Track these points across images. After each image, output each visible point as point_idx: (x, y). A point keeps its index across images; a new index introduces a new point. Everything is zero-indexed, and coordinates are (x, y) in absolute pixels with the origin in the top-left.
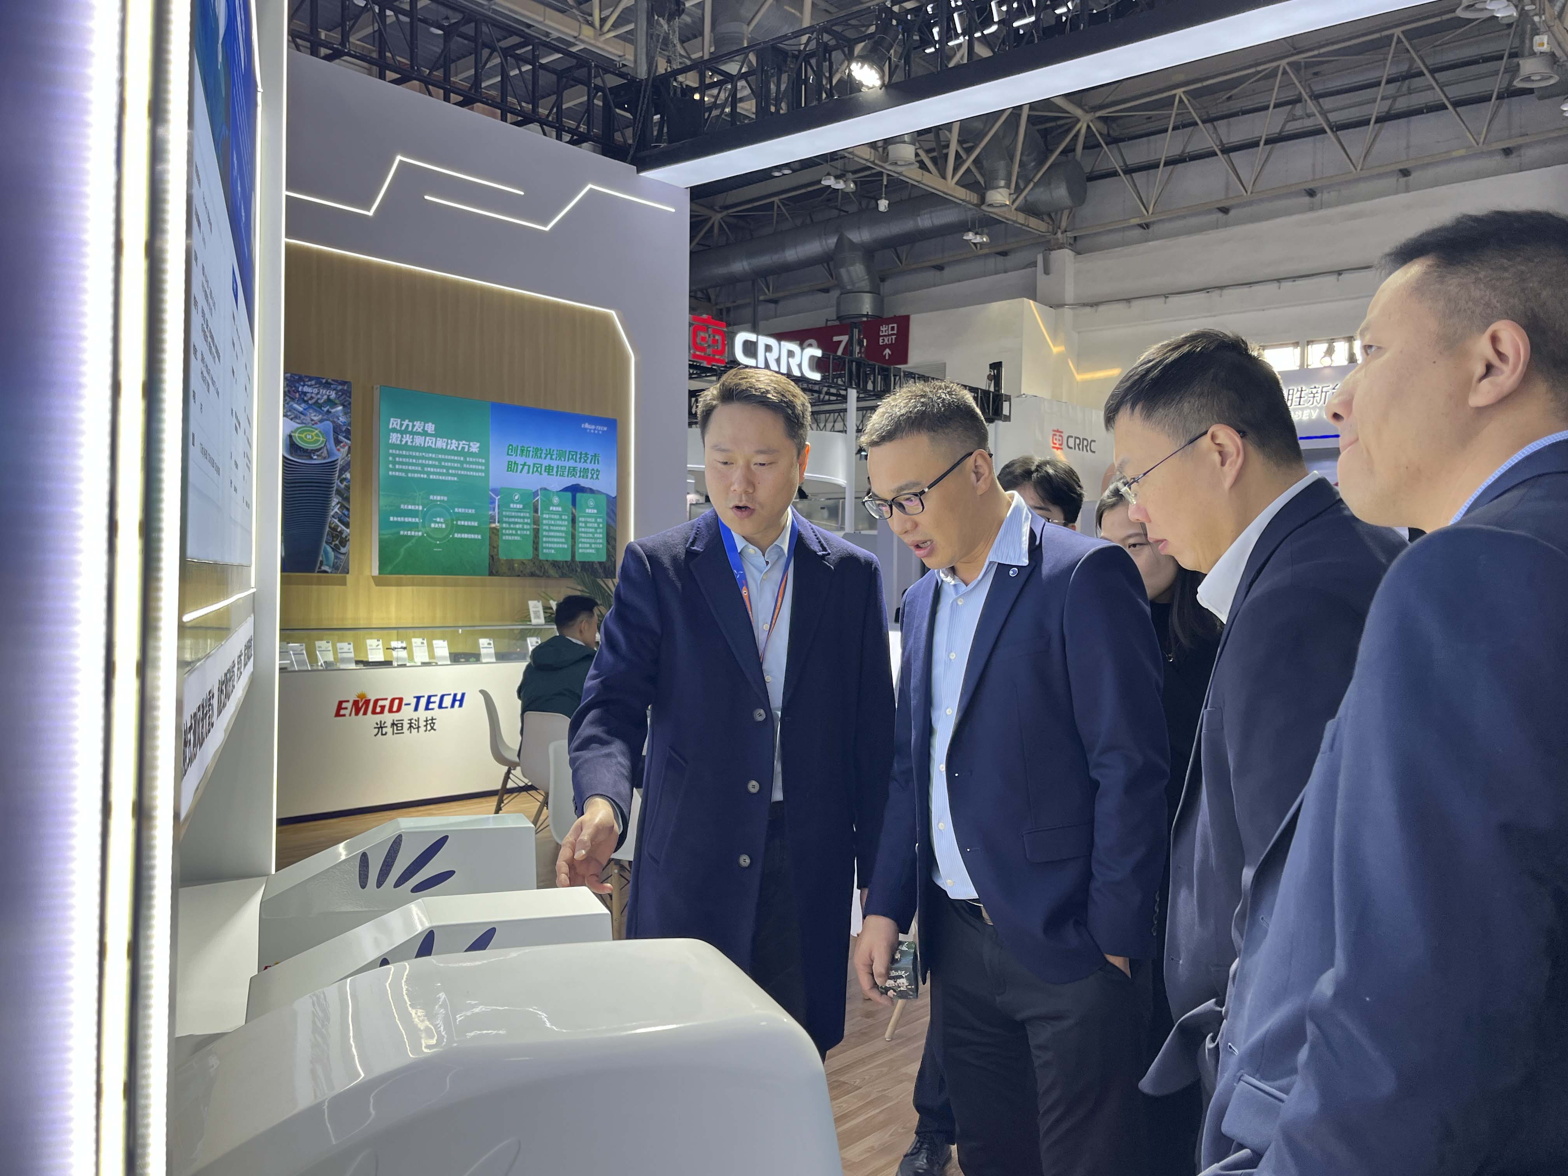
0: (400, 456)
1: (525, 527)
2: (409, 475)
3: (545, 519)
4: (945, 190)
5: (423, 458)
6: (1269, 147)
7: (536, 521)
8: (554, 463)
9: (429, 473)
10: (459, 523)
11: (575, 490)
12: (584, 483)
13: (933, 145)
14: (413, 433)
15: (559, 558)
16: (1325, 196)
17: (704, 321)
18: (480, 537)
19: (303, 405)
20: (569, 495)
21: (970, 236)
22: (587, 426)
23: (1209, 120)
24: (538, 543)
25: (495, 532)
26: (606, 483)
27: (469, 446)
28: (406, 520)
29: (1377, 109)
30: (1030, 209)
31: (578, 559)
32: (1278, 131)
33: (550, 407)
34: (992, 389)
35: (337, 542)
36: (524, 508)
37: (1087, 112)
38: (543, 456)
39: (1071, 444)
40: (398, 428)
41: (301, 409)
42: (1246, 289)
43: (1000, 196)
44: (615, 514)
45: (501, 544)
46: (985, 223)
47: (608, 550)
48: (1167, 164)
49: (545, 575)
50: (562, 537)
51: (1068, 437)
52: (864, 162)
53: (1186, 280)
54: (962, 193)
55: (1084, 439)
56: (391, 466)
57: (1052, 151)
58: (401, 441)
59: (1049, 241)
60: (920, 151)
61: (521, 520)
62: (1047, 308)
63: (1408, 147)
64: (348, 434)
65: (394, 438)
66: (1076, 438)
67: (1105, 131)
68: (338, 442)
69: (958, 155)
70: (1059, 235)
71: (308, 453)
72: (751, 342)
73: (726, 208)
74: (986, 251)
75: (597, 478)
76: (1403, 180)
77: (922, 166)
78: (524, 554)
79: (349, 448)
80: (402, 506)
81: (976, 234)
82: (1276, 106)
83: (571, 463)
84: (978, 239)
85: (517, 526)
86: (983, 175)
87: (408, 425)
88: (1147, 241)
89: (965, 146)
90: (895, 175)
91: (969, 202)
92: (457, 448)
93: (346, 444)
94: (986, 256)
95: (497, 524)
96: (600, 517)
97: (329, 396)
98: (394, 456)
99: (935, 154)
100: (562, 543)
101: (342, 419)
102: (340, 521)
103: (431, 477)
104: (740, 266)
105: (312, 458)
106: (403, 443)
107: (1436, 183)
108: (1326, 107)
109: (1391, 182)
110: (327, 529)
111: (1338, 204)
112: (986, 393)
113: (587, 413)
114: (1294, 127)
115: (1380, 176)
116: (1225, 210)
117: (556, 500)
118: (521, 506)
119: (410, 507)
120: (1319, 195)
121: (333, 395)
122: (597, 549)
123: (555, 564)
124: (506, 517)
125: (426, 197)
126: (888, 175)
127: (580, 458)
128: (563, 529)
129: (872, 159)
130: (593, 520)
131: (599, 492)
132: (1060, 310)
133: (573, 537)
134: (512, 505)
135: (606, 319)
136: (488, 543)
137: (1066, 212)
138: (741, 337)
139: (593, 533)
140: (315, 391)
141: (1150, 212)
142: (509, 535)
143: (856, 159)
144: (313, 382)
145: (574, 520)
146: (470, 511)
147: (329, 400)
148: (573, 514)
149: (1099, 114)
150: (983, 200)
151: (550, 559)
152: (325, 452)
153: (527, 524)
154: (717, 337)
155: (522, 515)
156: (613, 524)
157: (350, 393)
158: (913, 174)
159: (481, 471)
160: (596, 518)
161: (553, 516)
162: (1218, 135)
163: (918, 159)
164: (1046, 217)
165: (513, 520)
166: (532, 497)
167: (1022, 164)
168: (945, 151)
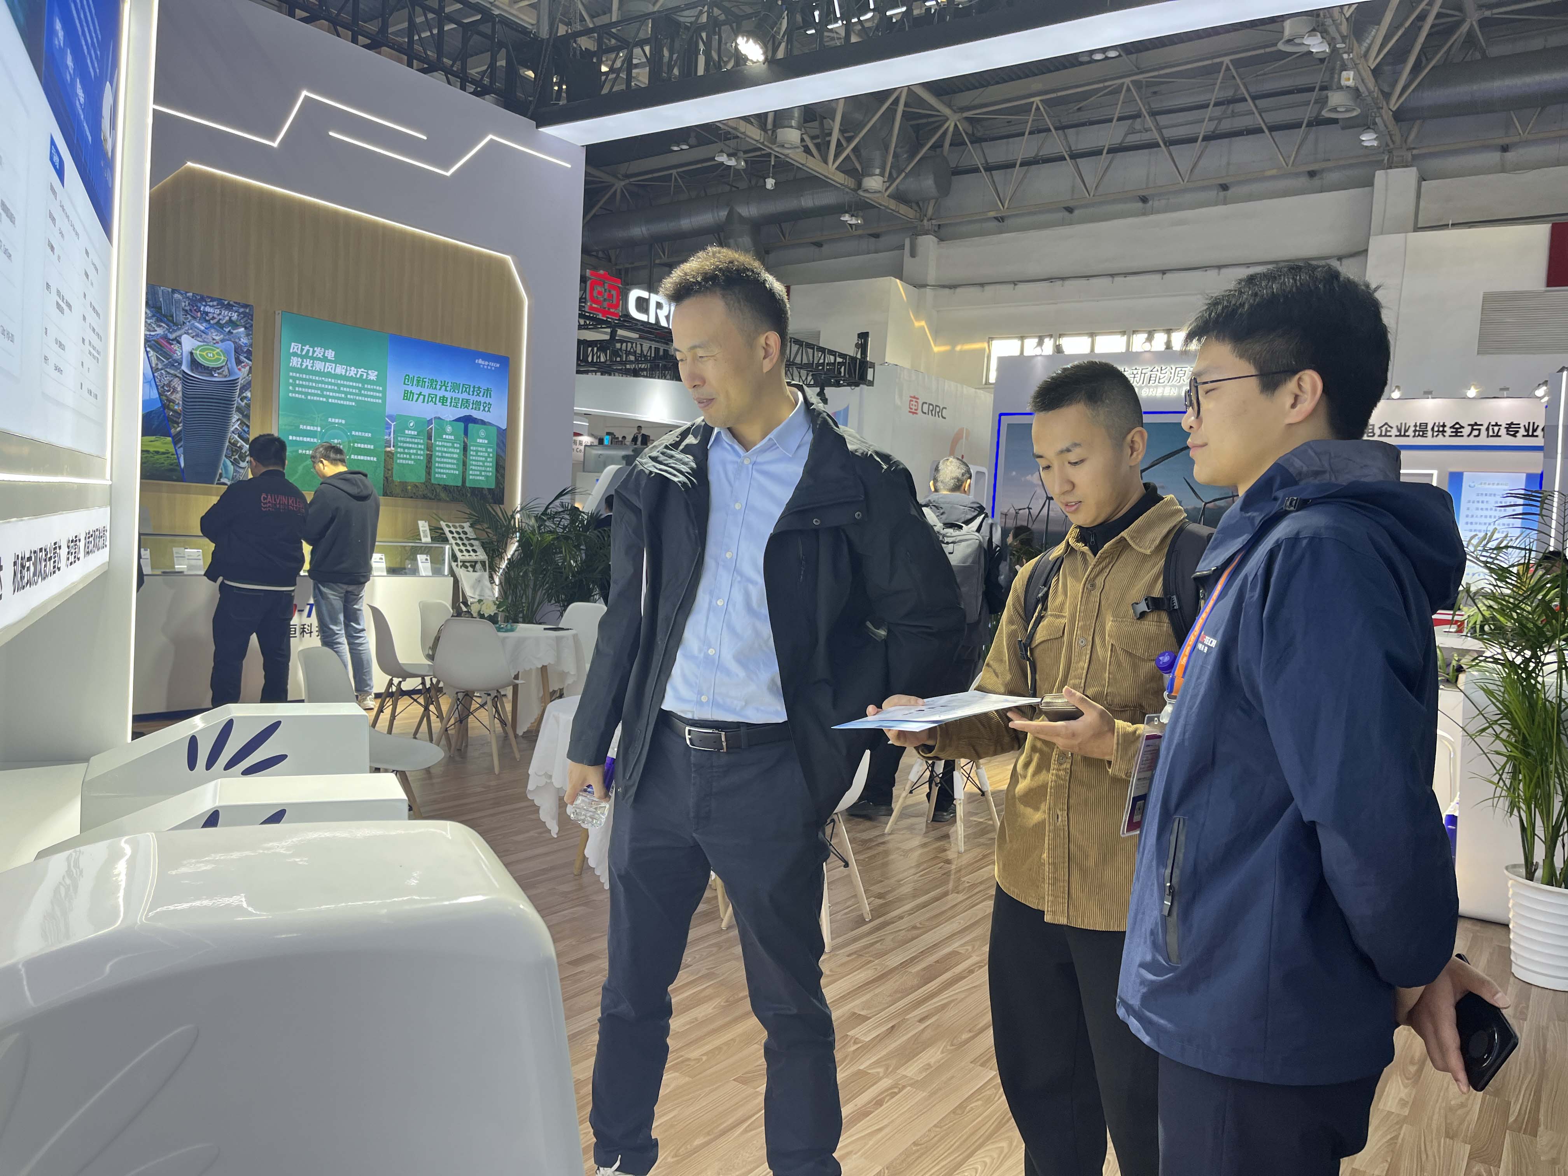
0: (300, 379)
1: (419, 452)
2: (309, 397)
3: (439, 446)
4: (827, 174)
5: (322, 382)
6: (1110, 155)
7: (430, 448)
8: (448, 395)
9: (328, 397)
10: (356, 445)
11: (467, 420)
12: (476, 414)
13: (817, 132)
14: (313, 358)
15: (451, 483)
16: (1154, 203)
17: (600, 276)
18: (375, 459)
19: (204, 325)
20: (462, 425)
21: (846, 218)
22: (480, 361)
23: (1061, 128)
24: (430, 468)
25: (390, 456)
26: (497, 416)
27: (368, 374)
28: (305, 439)
29: (1204, 129)
30: (900, 197)
31: (468, 484)
32: (1119, 142)
33: (446, 342)
34: (859, 356)
35: (237, 457)
36: (418, 435)
37: (955, 112)
38: (438, 387)
39: (925, 410)
40: (299, 352)
41: (203, 328)
42: (1084, 282)
43: (874, 183)
44: (505, 445)
45: (395, 467)
46: (860, 207)
47: (497, 478)
48: (1022, 165)
49: (437, 498)
50: (453, 464)
51: (924, 403)
52: (754, 142)
53: (1034, 269)
54: (840, 178)
55: (937, 406)
56: (291, 388)
57: (922, 146)
58: (301, 365)
59: (916, 227)
60: (805, 137)
61: (416, 446)
62: (911, 287)
63: (1228, 164)
64: (249, 355)
65: (295, 362)
66: (930, 404)
67: (970, 132)
68: (239, 362)
69: (839, 143)
70: (925, 222)
71: (209, 371)
72: (644, 299)
73: (627, 176)
74: (859, 232)
75: (489, 411)
76: (1222, 194)
77: (807, 150)
78: (417, 477)
79: (250, 368)
80: (301, 427)
81: (852, 216)
82: (1120, 119)
83: (465, 396)
84: (853, 221)
85: (411, 451)
86: (861, 163)
87: (308, 351)
88: (1001, 232)
89: (846, 135)
90: (783, 157)
91: (846, 186)
92: (356, 375)
93: (248, 364)
94: (860, 237)
95: (392, 448)
96: (490, 447)
97: (230, 318)
98: (295, 379)
99: (819, 141)
100: (454, 469)
101: (244, 340)
102: (239, 436)
103: (330, 400)
104: (639, 231)
105: (213, 376)
106: (304, 367)
107: (1250, 198)
108: (1161, 124)
109: (1212, 194)
110: (227, 444)
111: (1165, 211)
112: (853, 359)
113: (481, 349)
114: (1133, 139)
115: (1204, 188)
116: (1070, 210)
117: (449, 429)
118: (416, 433)
119: (308, 428)
120: (1150, 202)
121: (235, 316)
122: (487, 477)
123: (446, 488)
124: (401, 442)
125: (331, 134)
126: (776, 157)
127: (473, 392)
128: (455, 456)
129: (762, 141)
130: (484, 449)
131: (490, 424)
132: (923, 290)
133: (464, 464)
134: (407, 432)
135: (503, 264)
136: (382, 464)
137: (932, 203)
138: (635, 294)
139: (483, 462)
140: (218, 311)
141: (1006, 207)
142: (403, 459)
143: (747, 139)
144: (215, 303)
145: (465, 449)
146: (367, 435)
147: (230, 320)
148: (464, 442)
149: (966, 114)
150: (859, 185)
151: (442, 483)
152: (227, 370)
153: (421, 449)
154: (614, 292)
155: (416, 441)
156: (502, 454)
157: (252, 316)
158: (797, 157)
159: (379, 398)
160: (487, 448)
161: (445, 444)
162: (1067, 141)
163: (804, 144)
164: (914, 205)
165: (408, 445)
166: (426, 425)
167: (896, 156)
168: (827, 139)
